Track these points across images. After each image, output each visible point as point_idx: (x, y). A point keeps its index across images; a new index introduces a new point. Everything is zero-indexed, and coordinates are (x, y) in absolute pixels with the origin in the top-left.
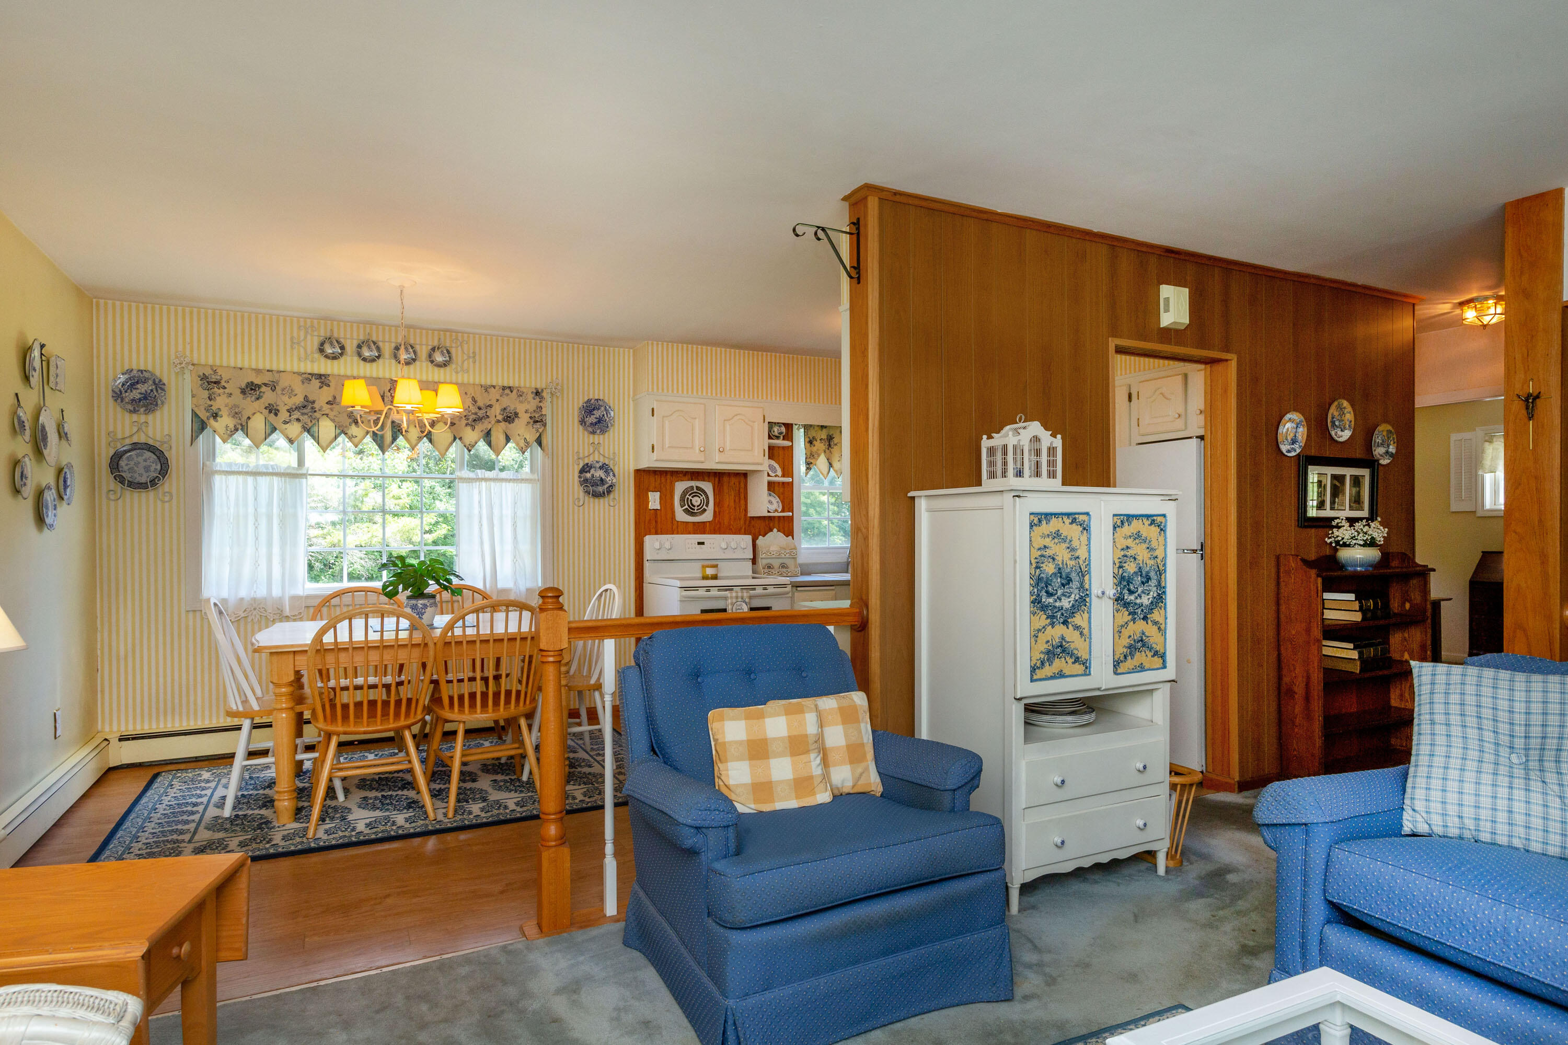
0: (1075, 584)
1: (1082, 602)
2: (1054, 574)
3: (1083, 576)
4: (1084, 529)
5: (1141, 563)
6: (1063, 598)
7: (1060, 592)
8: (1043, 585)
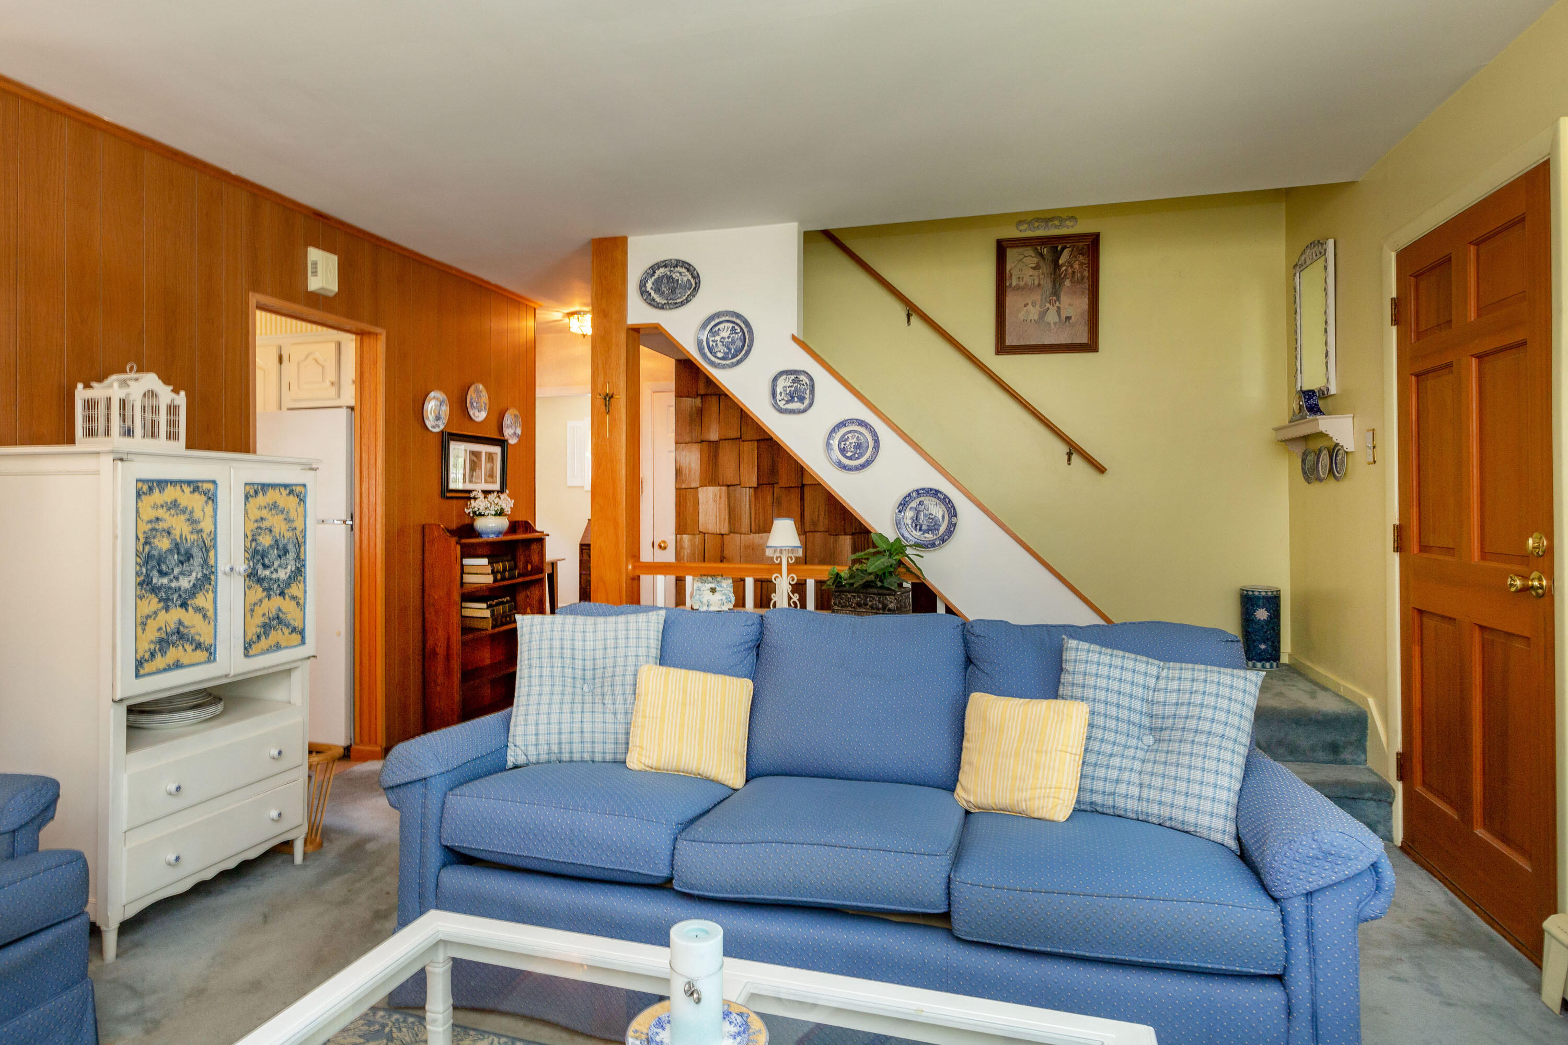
0: (197, 561)
1: (206, 580)
2: (170, 551)
3: (207, 551)
4: (209, 498)
5: (278, 536)
6: (181, 578)
7: (176, 571)
8: (154, 563)
